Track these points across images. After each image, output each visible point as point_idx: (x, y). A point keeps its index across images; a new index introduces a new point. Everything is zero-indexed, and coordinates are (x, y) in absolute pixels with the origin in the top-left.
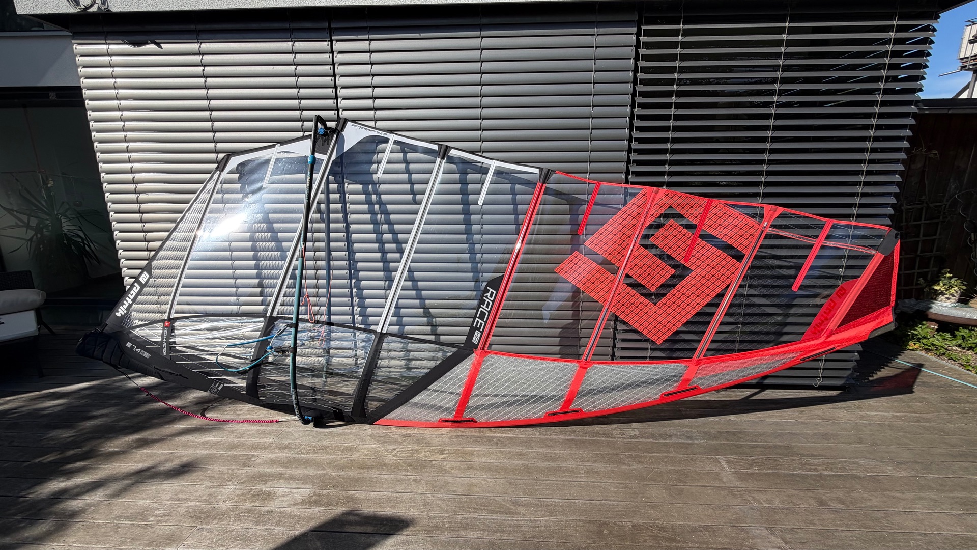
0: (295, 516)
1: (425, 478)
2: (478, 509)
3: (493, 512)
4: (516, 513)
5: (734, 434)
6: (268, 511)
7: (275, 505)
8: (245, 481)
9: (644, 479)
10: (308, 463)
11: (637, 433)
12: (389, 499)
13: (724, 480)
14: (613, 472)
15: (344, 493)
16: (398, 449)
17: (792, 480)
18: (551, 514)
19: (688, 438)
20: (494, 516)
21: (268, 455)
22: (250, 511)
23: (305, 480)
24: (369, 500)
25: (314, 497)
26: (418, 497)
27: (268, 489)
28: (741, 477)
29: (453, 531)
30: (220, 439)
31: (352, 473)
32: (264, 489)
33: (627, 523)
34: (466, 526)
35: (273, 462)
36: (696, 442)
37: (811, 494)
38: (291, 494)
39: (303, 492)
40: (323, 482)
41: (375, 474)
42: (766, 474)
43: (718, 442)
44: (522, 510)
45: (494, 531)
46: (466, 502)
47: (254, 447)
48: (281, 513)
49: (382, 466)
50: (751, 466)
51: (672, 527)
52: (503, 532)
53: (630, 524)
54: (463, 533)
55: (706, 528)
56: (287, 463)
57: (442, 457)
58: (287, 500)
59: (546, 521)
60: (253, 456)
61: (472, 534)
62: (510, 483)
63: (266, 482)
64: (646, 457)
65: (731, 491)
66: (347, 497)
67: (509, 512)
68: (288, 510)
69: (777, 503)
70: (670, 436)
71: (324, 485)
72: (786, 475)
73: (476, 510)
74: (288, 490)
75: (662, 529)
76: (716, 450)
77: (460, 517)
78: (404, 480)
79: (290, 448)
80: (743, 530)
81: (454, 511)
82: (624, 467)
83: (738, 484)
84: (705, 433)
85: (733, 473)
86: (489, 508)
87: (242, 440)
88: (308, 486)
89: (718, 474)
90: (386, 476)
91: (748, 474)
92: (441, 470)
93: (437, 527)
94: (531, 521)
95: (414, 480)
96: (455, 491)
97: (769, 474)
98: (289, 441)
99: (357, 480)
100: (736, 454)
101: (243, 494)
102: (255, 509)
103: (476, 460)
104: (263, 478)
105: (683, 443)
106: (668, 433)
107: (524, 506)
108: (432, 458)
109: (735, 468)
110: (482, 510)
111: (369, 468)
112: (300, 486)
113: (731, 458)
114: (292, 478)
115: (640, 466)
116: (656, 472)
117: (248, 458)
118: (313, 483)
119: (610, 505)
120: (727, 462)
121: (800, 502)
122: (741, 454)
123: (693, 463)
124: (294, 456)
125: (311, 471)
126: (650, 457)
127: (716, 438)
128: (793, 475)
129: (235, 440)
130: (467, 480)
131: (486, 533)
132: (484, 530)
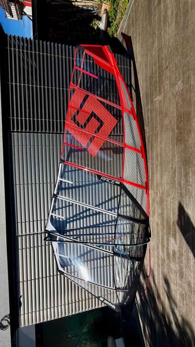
0: (180, 243)
1: (165, 199)
2: (174, 181)
3: (175, 176)
4: (175, 168)
5: (146, 95)
6: (179, 252)
7: (177, 250)
8: (169, 260)
9: (162, 125)
10: (163, 239)
11: (148, 127)
12: (173, 211)
13: (161, 99)
14: (160, 136)
15: (172, 226)
16: (157, 208)
17: (160, 77)
18: (175, 156)
19: (148, 110)
20: (176, 175)
21: (161, 253)
22: (179, 258)
23: (168, 240)
24: (173, 218)
25: (174, 236)
26: (172, 201)
27: (172, 253)
28: (160, 93)
29: (182, 189)
30: (156, 270)
31: (165, 224)
32: (172, 254)
33: (176, 131)
34: (180, 185)
35: (163, 251)
36: (149, 108)
37: (164, 71)
38: (173, 244)
39: (172, 240)
40: (168, 234)
41: (165, 216)
42: (159, 85)
43: (149, 100)
44: (174, 166)
45: (181, 175)
46: (172, 185)
47: (158, 258)
48: (179, 248)
49: (162, 213)
50: (156, 90)
51: (177, 116)
52: (181, 172)
53: (177, 130)
54: (182, 186)
55: (177, 105)
56: (163, 246)
57: (158, 193)
58: (175, 245)
59: (177, 158)
60: (161, 258)
61: (182, 183)
62: (166, 170)
63: (169, 253)
64: (155, 125)
65: (165, 97)
66: (173, 225)
67: (175, 170)
68: (178, 245)
69: (168, 82)
70: (148, 116)
71: (169, 233)
72: (159, 79)
73: (175, 181)
74: (172, 245)
75: (177, 120)
76: (152, 101)
77: (177, 187)
78: (166, 206)
79: (158, 245)
80: (177, 94)
81: (176, 188)
82: (159, 132)
83: (162, 95)
84: (147, 105)
85: (159, 96)
86: (174, 177)
87: (156, 262)
88: (170, 239)
89: (159, 101)
90: (166, 212)
91: (159, 91)
92: (163, 193)
93: (181, 194)
94: (177, 163)
95: (166, 202)
96: (169, 188)
97: (159, 84)
98: (156, 246)
99: (167, 222)
100: (153, 95)
101: (174, 261)
102: (178, 256)
103: (159, 182)
104: (168, 254)
105: (150, 112)
106: (147, 117)
107: (173, 165)
108: (159, 196)
109: (157, 95)
110: (175, 179)
111: (163, 218)
112: (170, 241)
113: (154, 97)
114: (168, 244)
115: (158, 127)
116: (160, 121)
117: (162, 260)
118: (169, 237)
119: (171, 137)
120: (155, 98)
121: (167, 75)
122: (153, 93)
123: (156, 109)
124: (160, 244)
125: (165, 238)
126: (155, 123)
127: (148, 101)
128: (159, 76)
129: (156, 265)
130: (165, 185)
131: (182, 178)
132: (181, 179)
